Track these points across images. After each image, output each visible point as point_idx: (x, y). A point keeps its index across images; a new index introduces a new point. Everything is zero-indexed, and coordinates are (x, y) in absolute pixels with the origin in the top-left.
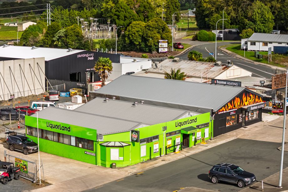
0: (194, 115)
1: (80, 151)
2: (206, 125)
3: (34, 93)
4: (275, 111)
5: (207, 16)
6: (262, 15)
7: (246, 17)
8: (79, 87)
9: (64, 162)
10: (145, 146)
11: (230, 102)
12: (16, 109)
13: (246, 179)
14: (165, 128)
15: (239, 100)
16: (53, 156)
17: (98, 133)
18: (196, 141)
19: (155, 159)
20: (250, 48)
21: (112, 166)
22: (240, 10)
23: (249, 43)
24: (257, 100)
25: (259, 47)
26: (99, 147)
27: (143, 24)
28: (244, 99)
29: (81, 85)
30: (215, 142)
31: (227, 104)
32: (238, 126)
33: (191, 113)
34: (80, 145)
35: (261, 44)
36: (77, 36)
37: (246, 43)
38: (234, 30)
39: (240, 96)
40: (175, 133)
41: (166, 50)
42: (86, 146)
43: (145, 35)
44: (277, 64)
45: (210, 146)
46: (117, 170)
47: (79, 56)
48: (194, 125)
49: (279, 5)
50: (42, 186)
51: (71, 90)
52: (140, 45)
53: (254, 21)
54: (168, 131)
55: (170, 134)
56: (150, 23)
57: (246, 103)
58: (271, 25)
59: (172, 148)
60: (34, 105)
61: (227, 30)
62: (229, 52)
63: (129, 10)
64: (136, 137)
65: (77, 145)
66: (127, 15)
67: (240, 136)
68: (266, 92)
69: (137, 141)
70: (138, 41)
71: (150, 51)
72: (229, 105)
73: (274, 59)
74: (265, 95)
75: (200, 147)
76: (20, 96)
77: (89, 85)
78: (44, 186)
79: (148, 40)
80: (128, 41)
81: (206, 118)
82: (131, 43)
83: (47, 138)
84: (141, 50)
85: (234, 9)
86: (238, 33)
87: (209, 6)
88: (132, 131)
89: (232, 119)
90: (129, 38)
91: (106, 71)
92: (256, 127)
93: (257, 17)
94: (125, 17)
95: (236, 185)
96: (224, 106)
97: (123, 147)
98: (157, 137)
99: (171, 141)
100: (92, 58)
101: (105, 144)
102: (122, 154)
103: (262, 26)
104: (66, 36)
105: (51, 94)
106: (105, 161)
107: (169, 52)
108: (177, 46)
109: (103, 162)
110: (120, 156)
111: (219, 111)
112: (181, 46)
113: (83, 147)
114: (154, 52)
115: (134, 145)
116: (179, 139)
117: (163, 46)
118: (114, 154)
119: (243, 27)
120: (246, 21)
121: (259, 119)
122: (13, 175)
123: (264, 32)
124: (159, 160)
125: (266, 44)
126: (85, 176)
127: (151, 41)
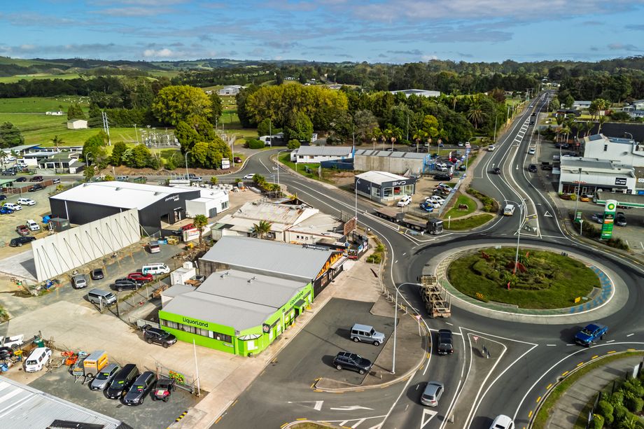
0: (302, 289)
1: (218, 342)
2: (309, 293)
4: (351, 257)
6: (304, 125)
8: (175, 235)
10: (272, 331)
11: (323, 268)
13: (366, 368)
14: (284, 310)
15: (328, 262)
17: (236, 329)
18: (303, 309)
19: (280, 338)
20: (299, 160)
21: (249, 355)
22: (280, 113)
23: (298, 157)
24: (339, 257)
25: (307, 160)
26: (237, 341)
27: (206, 144)
28: (332, 260)
30: (317, 306)
31: (321, 270)
32: (329, 281)
34: (218, 338)
35: (308, 157)
36: (145, 155)
37: (295, 156)
38: (279, 137)
40: (290, 310)
41: (228, 166)
42: (224, 339)
43: (209, 155)
45: (316, 311)
46: (253, 358)
47: (167, 199)
48: (302, 297)
50: (202, 398)
51: (168, 239)
52: (205, 163)
53: (296, 131)
54: (286, 311)
56: (213, 144)
57: (333, 263)
58: (311, 130)
59: (289, 323)
61: (273, 137)
62: (281, 164)
63: (191, 130)
64: (267, 329)
65: (214, 338)
66: (189, 134)
67: (334, 295)
68: (341, 240)
69: (268, 333)
70: (203, 160)
71: (215, 168)
73: (323, 174)
74: (340, 244)
75: (308, 314)
76: (119, 247)
78: (204, 397)
79: (213, 160)
80: (194, 160)
81: (310, 287)
82: (197, 161)
83: (183, 329)
84: (206, 167)
85: (275, 112)
87: (252, 109)
88: (264, 325)
89: (325, 279)
90: (195, 158)
94: (188, 136)
96: (320, 273)
97: (257, 338)
98: (279, 320)
99: (288, 317)
100: (178, 199)
101: (242, 338)
102: (257, 344)
105: (153, 247)
106: (243, 351)
107: (231, 167)
108: (236, 160)
109: (241, 352)
110: (255, 346)
111: (317, 278)
112: (239, 161)
113: (222, 340)
114: (219, 169)
115: (265, 334)
116: (293, 313)
117: (226, 163)
118: (251, 346)
121: (342, 269)
122: (173, 390)
124: (283, 338)
125: (312, 157)
126: (233, 374)
127: (215, 159)
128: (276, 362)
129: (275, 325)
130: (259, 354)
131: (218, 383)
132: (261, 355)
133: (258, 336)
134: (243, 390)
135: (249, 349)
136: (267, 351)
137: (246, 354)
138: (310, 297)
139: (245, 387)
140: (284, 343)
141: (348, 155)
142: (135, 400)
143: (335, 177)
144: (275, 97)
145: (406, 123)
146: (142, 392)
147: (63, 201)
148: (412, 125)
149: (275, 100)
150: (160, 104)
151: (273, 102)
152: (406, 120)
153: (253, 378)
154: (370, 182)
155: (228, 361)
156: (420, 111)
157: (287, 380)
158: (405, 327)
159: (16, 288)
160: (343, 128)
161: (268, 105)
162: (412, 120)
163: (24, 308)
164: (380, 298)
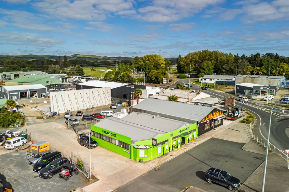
0: (188, 125)
1: (121, 149)
2: (194, 130)
3: (105, 105)
4: (229, 118)
5: (182, 68)
6: (208, 67)
7: (201, 67)
8: (126, 102)
9: (111, 156)
10: (160, 147)
11: (207, 116)
12: (92, 115)
13: (235, 185)
14: (172, 135)
15: (211, 114)
16: (106, 150)
17: (132, 139)
18: (189, 140)
19: (166, 154)
20: (204, 81)
21: (140, 161)
22: (197, 65)
23: (203, 80)
24: (220, 114)
25: (208, 81)
26: (132, 148)
27: (156, 71)
28: (214, 114)
29: (127, 101)
30: (200, 140)
31: (205, 117)
32: (211, 128)
33: (186, 125)
34: (121, 146)
35: (209, 80)
36: (128, 76)
37: (202, 79)
38: (195, 74)
39: (212, 112)
40: (178, 137)
42: (125, 147)
43: (157, 76)
44: (218, 89)
45: (198, 143)
46: (143, 164)
47: (127, 86)
48: (188, 131)
49: (215, 62)
50: (92, 182)
51: (122, 103)
52: (154, 80)
53: (204, 69)
54: (174, 136)
55: (175, 138)
56: (159, 71)
57: (215, 116)
58: (212, 71)
59: (176, 146)
60: (102, 113)
61: (192, 74)
62: (194, 83)
63: (150, 66)
64: (155, 143)
65: (119, 146)
66: (149, 67)
67: (213, 136)
68: (222, 108)
69: (155, 146)
70: (154, 79)
71: (159, 83)
72: (206, 118)
73: (216, 87)
74: (222, 109)
75: (192, 144)
76: (97, 106)
77: (131, 101)
78: (93, 182)
80: (149, 79)
81: (195, 126)
82: (151, 80)
83: (103, 139)
84: (155, 83)
85: (194, 65)
86: (196, 75)
87: (183, 63)
88: (153, 139)
89: (208, 125)
90: (150, 77)
91: (139, 95)
92: (221, 129)
93: (206, 68)
94: (148, 68)
95: (227, 188)
96: (204, 119)
97: (147, 149)
98: (167, 141)
99: (175, 142)
100: (133, 87)
101: (136, 147)
102: (146, 154)
103: (208, 72)
104: (123, 76)
105: (113, 105)
106: (136, 157)
107: (167, 83)
108: (170, 81)
109: (135, 158)
110: (145, 155)
111: (201, 121)
112: (172, 81)
113: (123, 147)
114: (161, 84)
115: (154, 147)
116: (180, 140)
117: (165, 81)
119: (199, 72)
120: (201, 69)
121: (221, 124)
122: (74, 172)
123: (209, 74)
124: (169, 155)
125: (211, 80)
126: (123, 171)
127: (159, 79)
128: (159, 169)
129: (163, 143)
130: (148, 161)
131: (109, 175)
132: (149, 163)
133: (148, 147)
134: (125, 183)
135: (140, 156)
136: (154, 161)
137: (138, 160)
138: (195, 134)
139: (128, 182)
140: (169, 158)
141: (232, 79)
142: (45, 174)
143: (223, 88)
144: (195, 57)
145: (268, 66)
146: (52, 170)
147: (81, 85)
148: (272, 68)
149: (194, 58)
150: (142, 62)
151: (193, 59)
152: (268, 64)
153: (136, 177)
154: (245, 87)
155: (124, 162)
156: (278, 61)
157: (163, 183)
158: (274, 161)
159: (39, 115)
160: (230, 68)
161: (191, 62)
162: (272, 65)
163: (35, 123)
164: (250, 141)
